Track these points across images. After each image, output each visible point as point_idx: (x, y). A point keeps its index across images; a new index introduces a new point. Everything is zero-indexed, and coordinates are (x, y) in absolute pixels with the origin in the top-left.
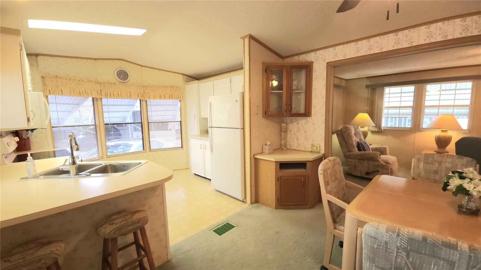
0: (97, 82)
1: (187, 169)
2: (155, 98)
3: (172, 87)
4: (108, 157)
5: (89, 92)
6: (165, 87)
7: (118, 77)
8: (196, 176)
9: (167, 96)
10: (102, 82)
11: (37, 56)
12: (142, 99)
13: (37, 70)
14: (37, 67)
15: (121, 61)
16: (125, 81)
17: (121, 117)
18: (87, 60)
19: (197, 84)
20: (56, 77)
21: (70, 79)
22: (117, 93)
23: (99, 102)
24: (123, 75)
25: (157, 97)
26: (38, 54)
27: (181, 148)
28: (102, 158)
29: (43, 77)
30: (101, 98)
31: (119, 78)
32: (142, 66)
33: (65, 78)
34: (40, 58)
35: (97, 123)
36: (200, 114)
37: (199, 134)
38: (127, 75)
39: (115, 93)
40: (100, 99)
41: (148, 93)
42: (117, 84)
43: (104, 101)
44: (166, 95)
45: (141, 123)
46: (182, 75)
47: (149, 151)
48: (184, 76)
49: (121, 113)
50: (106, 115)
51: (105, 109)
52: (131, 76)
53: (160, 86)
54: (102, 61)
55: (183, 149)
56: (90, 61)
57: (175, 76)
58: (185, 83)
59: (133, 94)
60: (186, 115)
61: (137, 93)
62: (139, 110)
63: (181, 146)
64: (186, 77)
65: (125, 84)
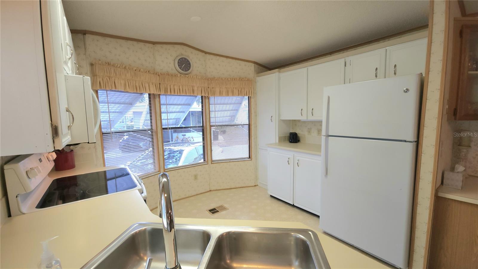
0: (156, 74)
1: (255, 186)
2: (221, 94)
3: (241, 79)
4: (166, 171)
5: (147, 85)
6: (233, 80)
7: (179, 66)
8: (273, 199)
9: (236, 91)
10: (161, 73)
11: (85, 34)
12: (206, 95)
13: (85, 54)
14: (85, 49)
15: (183, 46)
16: (186, 72)
18: (144, 43)
19: (277, 74)
20: (109, 64)
21: (125, 68)
22: (178, 87)
23: (157, 100)
24: (184, 64)
25: (224, 93)
26: (85, 31)
27: (248, 159)
28: (159, 172)
29: (92, 65)
30: (159, 95)
31: (180, 68)
32: (206, 53)
33: (119, 65)
34: (89, 37)
35: (154, 127)
36: (279, 115)
37: (277, 141)
38: (190, 64)
39: (176, 87)
40: (158, 96)
41: (213, 88)
42: (178, 76)
43: (163, 99)
45: (203, 126)
46: (254, 64)
47: (210, 163)
50: (164, 116)
51: (163, 108)
52: (193, 66)
53: (228, 79)
54: (161, 45)
55: (252, 160)
56: (148, 45)
57: (245, 65)
58: (257, 74)
59: (195, 89)
60: (256, 116)
61: (200, 88)
62: (201, 110)
63: (248, 156)
64: (258, 66)
65: (187, 76)
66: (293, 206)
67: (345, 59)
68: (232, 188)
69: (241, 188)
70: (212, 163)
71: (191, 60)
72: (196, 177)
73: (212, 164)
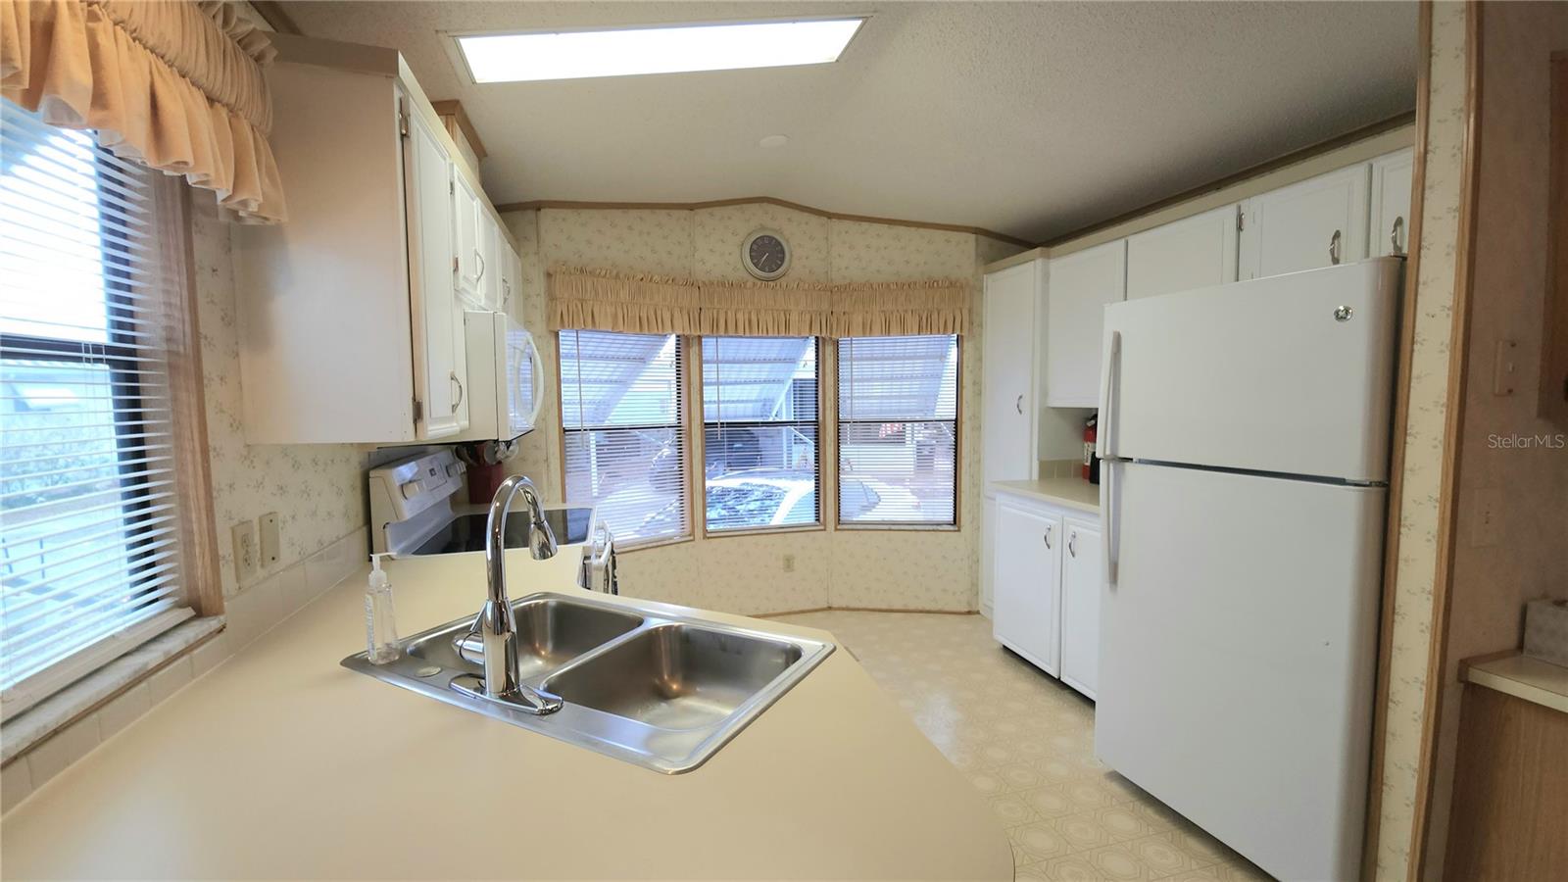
0: (691, 284)
1: (969, 613)
2: (867, 330)
3: (931, 284)
4: (708, 535)
5: (667, 316)
6: (906, 287)
7: (752, 260)
8: (1013, 661)
9: (912, 321)
10: (704, 283)
11: (539, 209)
12: (823, 335)
13: (537, 253)
14: (538, 242)
15: (765, 206)
16: (772, 274)
17: (756, 401)
18: (667, 211)
19: (1039, 262)
20: (582, 271)
21: (617, 276)
22: (747, 316)
23: (694, 350)
24: (768, 253)
25: (877, 327)
26: (540, 202)
27: (951, 528)
28: (691, 538)
29: (549, 275)
30: (700, 337)
31: (756, 265)
32: (830, 216)
33: (603, 272)
34: (546, 215)
35: (684, 421)
36: (1044, 393)
37: (1035, 476)
38: (783, 252)
39: (740, 316)
40: (696, 341)
41: (844, 313)
42: (749, 284)
43: (709, 345)
44: (909, 316)
45: (816, 423)
46: (974, 236)
47: (833, 528)
48: (982, 238)
49: (757, 387)
50: (709, 393)
51: (710, 372)
52: (791, 255)
53: (888, 285)
54: (709, 210)
55: (959, 531)
56: (676, 213)
57: (948, 241)
58: (985, 264)
59: (794, 318)
60: (980, 394)
61: (808, 317)
62: (813, 376)
63: (951, 519)
64: (991, 240)
65: (772, 284)
66: (1058, 682)
67: (1239, 208)
68: (895, 607)
69: (921, 612)
70: (836, 530)
71: (787, 241)
72: (789, 563)
73: (838, 532)
